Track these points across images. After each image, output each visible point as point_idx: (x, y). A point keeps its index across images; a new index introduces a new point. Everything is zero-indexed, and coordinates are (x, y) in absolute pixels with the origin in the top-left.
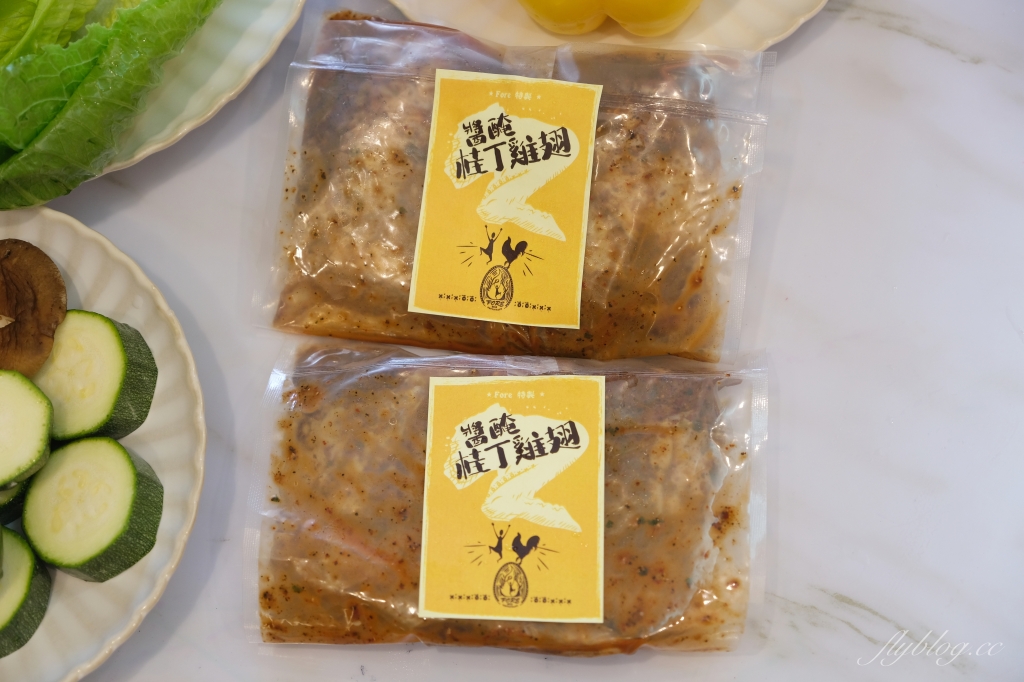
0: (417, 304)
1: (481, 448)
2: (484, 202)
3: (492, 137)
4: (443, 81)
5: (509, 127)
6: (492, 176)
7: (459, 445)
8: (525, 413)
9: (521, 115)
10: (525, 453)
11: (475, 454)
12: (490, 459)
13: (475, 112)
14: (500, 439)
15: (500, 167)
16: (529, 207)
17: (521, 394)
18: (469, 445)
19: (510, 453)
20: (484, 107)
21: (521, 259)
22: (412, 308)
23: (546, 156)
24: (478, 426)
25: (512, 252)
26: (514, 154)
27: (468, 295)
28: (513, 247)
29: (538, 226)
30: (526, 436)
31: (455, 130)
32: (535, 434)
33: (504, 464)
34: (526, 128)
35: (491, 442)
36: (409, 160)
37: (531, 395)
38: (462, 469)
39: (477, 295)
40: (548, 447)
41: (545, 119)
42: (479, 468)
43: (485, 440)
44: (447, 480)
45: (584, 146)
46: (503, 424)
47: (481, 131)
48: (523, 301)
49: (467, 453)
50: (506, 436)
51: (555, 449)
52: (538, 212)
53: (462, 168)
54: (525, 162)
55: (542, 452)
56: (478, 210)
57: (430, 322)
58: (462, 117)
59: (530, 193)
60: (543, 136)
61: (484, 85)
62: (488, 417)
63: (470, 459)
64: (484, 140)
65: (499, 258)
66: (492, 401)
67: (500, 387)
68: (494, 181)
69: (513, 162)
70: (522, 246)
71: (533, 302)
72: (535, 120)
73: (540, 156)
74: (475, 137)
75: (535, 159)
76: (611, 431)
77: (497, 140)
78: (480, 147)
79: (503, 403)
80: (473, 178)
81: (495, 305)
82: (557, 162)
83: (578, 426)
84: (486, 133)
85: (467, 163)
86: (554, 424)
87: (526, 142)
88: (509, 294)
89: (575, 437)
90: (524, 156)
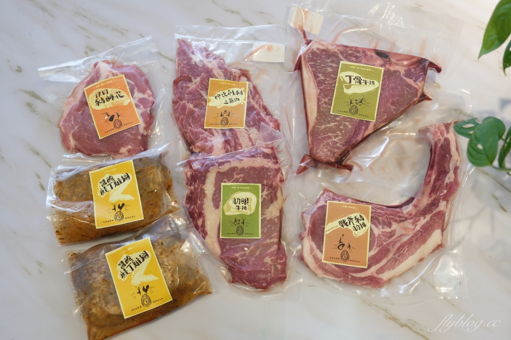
0: (126, 316)
1: (105, 186)
2: (132, 281)
3: (127, 263)
4: (108, 256)
5: (130, 258)
6: (132, 273)
7: (100, 187)
8: (115, 174)
9: (132, 254)
10: (117, 184)
11: (104, 188)
12: (108, 188)
13: (120, 259)
14: (110, 182)
15: (133, 270)
16: (145, 275)
17: (113, 170)
18: (102, 186)
19: (113, 185)
20: (121, 257)
21: (149, 290)
22: (125, 317)
23: (143, 260)
24: (104, 180)
25: (146, 290)
26: (135, 264)
27: (139, 306)
28: (145, 288)
29: (150, 279)
30: (116, 180)
31: (117, 267)
32: (118, 179)
33: (112, 188)
34: (135, 256)
35: (108, 184)
36: (108, 280)
37: (115, 169)
38: (102, 192)
39: (141, 305)
40: (122, 181)
41: (139, 251)
42: (106, 191)
43: (106, 184)
44: (99, 196)
45: (152, 253)
46: (110, 178)
47: (123, 263)
48: (154, 300)
49: (102, 188)
50: (111, 181)
51: (124, 181)
52: (148, 276)
53: (123, 275)
54: (139, 265)
55: (121, 183)
56: (132, 284)
57: (132, 319)
58: (117, 263)
59: (143, 272)
60: (140, 256)
61: (119, 252)
62: (105, 178)
63: (104, 189)
64: (125, 265)
65: (143, 293)
66: (106, 173)
67: (107, 169)
68: (133, 274)
69: (136, 267)
70: (148, 287)
71: (157, 299)
72: (136, 253)
73: (142, 261)
74: (123, 266)
75: (141, 263)
76: (137, 173)
77: (129, 263)
78: (125, 268)
79: (109, 173)
80: (127, 276)
81: (147, 305)
82: (147, 260)
83: (129, 174)
84: (125, 263)
85: (123, 273)
86: (123, 175)
87: (136, 260)
88: (150, 301)
89: (129, 177)
90: (137, 264)
